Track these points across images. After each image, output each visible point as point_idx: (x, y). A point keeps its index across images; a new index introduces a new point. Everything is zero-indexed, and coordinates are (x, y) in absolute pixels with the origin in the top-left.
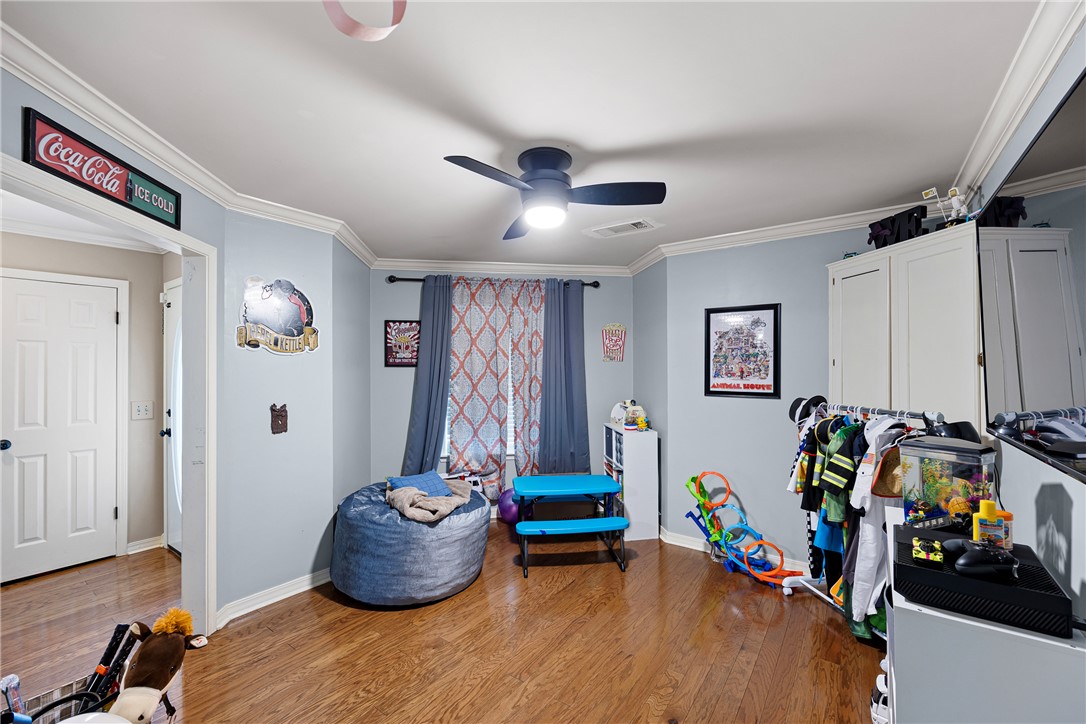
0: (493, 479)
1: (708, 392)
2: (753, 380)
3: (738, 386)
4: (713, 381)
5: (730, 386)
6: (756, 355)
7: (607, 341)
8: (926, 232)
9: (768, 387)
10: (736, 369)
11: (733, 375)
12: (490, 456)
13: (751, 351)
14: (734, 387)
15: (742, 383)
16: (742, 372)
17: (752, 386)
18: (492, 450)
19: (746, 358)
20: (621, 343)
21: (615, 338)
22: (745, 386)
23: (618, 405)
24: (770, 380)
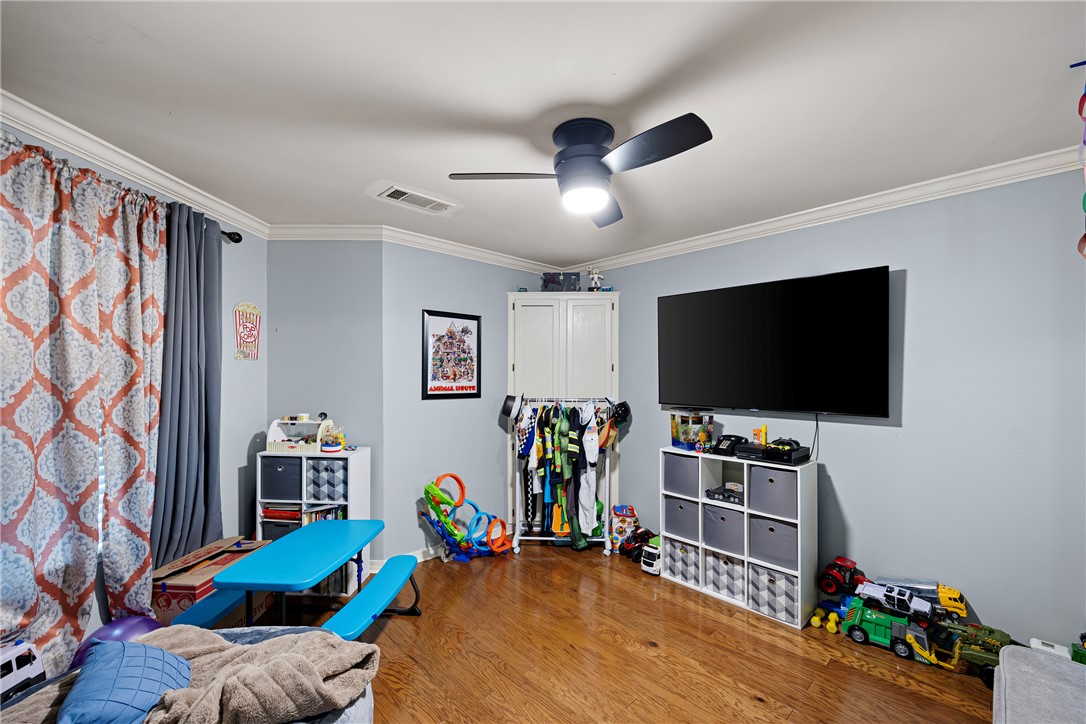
0: (45, 630)
1: (426, 396)
2: (463, 383)
3: (452, 389)
4: (431, 384)
5: (445, 389)
6: (465, 360)
7: (241, 329)
8: (579, 290)
9: (473, 388)
10: (450, 373)
11: (448, 378)
12: (40, 580)
13: (463, 356)
14: (449, 389)
15: (454, 385)
16: (455, 375)
17: (462, 388)
18: (42, 564)
19: (459, 362)
20: (255, 333)
21: (249, 325)
22: (458, 388)
23: (275, 423)
24: (474, 383)
